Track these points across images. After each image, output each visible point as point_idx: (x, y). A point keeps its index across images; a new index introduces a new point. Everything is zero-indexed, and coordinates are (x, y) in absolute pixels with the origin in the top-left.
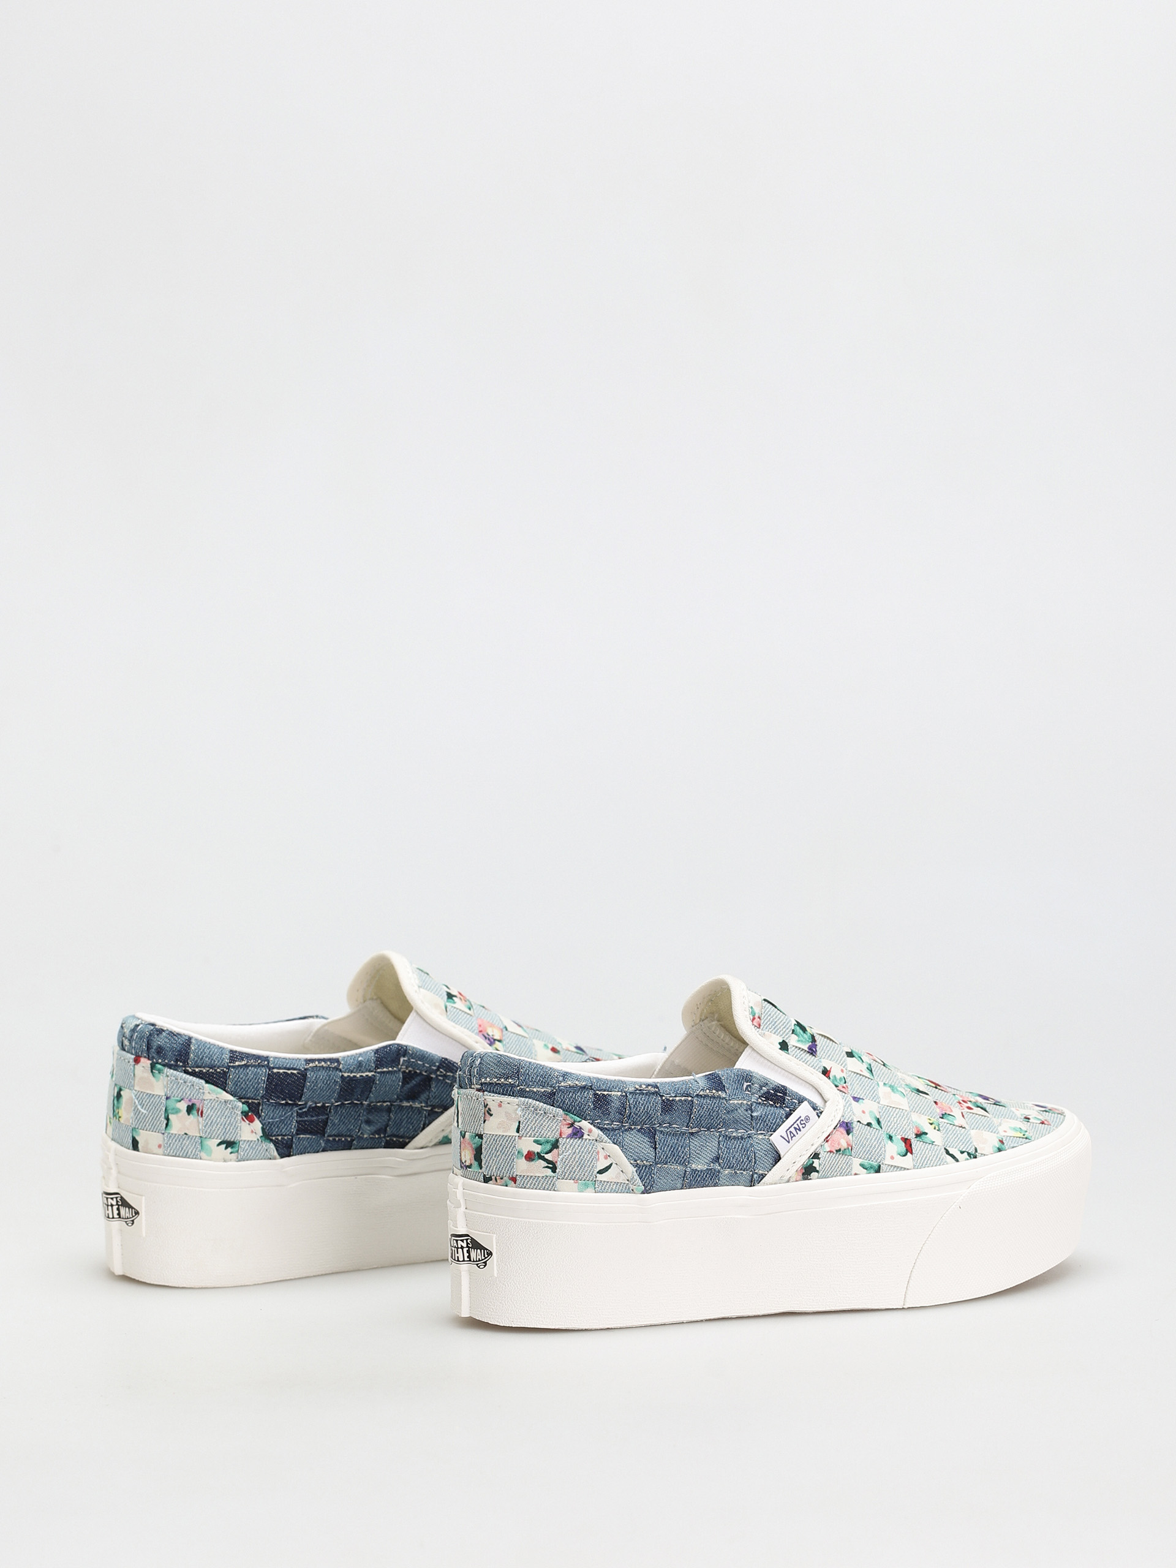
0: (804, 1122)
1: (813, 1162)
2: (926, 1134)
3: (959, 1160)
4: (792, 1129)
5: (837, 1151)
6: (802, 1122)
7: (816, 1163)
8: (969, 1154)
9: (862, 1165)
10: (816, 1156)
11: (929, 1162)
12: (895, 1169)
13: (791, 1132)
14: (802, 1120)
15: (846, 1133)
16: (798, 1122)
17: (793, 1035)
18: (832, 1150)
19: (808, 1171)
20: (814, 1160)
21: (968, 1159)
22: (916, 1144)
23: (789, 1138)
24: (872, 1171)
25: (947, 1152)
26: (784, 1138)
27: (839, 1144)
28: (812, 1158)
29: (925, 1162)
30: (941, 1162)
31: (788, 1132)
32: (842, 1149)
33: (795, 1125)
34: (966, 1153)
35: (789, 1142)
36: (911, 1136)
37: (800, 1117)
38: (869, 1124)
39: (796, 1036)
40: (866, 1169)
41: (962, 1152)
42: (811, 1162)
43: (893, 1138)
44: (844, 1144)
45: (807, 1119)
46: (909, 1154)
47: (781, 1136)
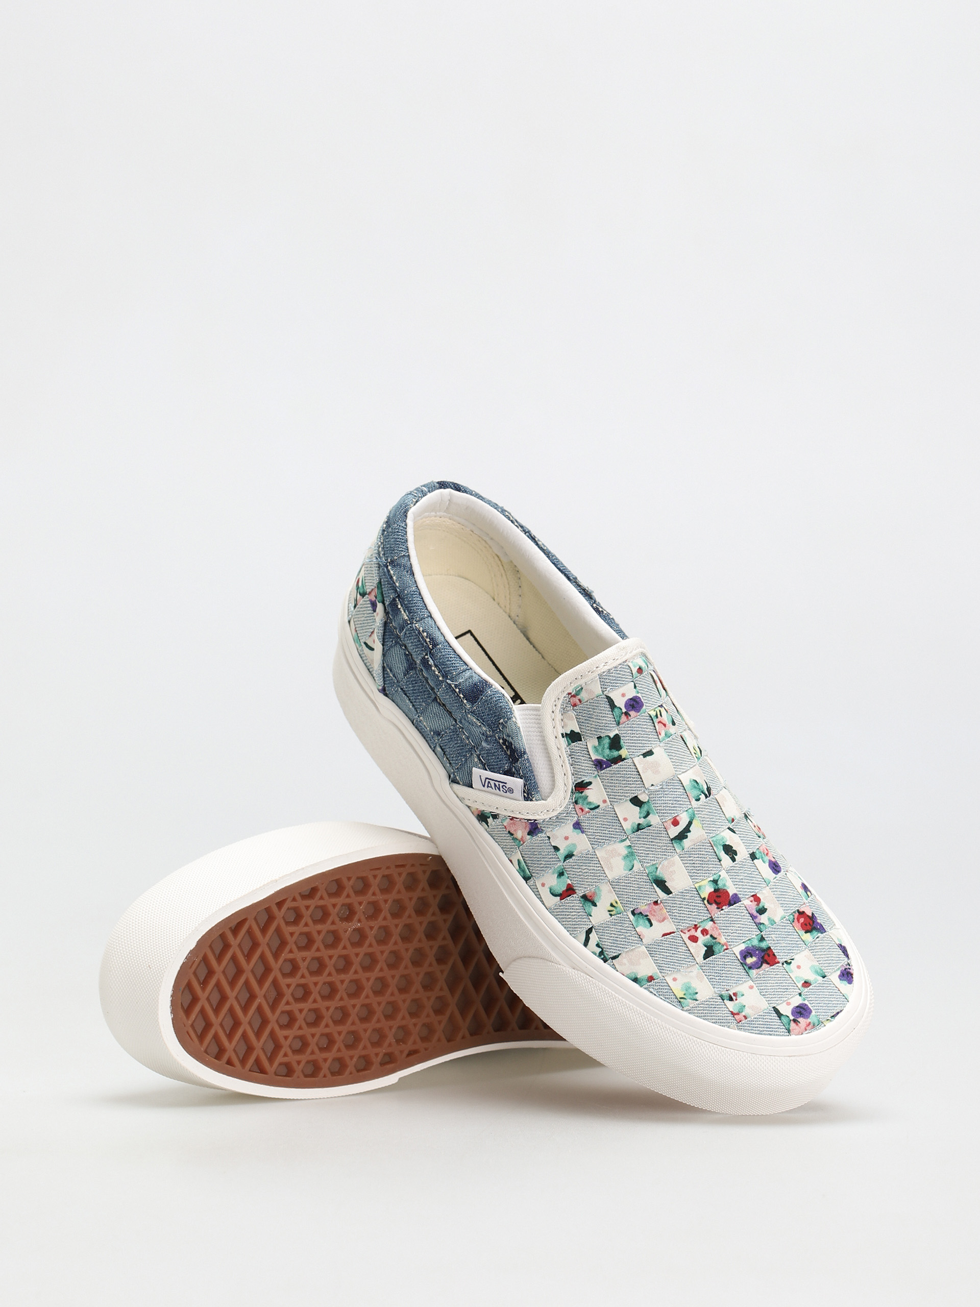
0: (507, 789)
1: (489, 818)
2: (595, 905)
3: (588, 946)
4: (492, 783)
5: (509, 832)
6: (504, 787)
7: (490, 820)
8: (601, 953)
9: (519, 861)
10: (495, 817)
11: (564, 920)
12: (537, 893)
13: (489, 782)
14: (506, 787)
15: (528, 831)
16: (501, 785)
17: (597, 740)
18: (507, 827)
19: (482, 817)
20: (491, 817)
21: (595, 954)
22: (574, 901)
23: (487, 783)
24: (522, 874)
25: (589, 932)
26: (481, 781)
27: (515, 830)
28: (492, 815)
29: (561, 917)
30: (572, 931)
31: (487, 780)
32: (515, 836)
33: (497, 783)
34: (600, 950)
35: (484, 786)
36: (580, 893)
37: (506, 783)
38: (556, 849)
39: (598, 743)
40: (519, 867)
41: (598, 945)
42: (488, 816)
43: (562, 877)
44: (519, 834)
45: (511, 790)
46: (559, 898)
47: (480, 776)
